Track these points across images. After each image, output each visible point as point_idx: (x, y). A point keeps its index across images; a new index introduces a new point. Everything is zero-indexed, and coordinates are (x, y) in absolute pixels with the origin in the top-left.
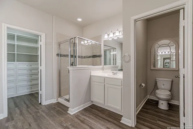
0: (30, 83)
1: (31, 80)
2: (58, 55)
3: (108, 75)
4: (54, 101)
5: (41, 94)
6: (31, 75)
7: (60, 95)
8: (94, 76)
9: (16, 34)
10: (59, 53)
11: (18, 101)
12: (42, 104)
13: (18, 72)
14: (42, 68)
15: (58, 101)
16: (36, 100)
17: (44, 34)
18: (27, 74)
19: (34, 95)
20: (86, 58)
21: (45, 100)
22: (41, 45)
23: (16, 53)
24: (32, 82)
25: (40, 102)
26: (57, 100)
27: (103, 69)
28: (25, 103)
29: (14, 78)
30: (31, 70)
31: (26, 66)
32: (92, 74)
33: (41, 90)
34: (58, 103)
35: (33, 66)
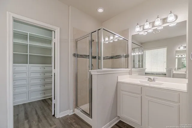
0: (43, 88)
1: (44, 85)
2: (74, 55)
3: (140, 81)
4: (70, 113)
5: (54, 104)
6: (45, 79)
7: (77, 106)
8: (123, 83)
9: (29, 33)
10: (76, 53)
11: (29, 109)
12: (55, 116)
13: (31, 75)
14: (56, 71)
15: (74, 113)
16: (49, 108)
17: (59, 29)
18: (41, 78)
19: (47, 102)
20: (106, 59)
21: (60, 112)
22: (55, 43)
23: (28, 54)
24: (45, 87)
25: (53, 114)
26: (74, 111)
27: (130, 73)
28: (37, 113)
29: (26, 82)
30: (44, 73)
31: (40, 69)
32: (119, 80)
33: (54, 99)
34: (75, 115)
35: (47, 69)
